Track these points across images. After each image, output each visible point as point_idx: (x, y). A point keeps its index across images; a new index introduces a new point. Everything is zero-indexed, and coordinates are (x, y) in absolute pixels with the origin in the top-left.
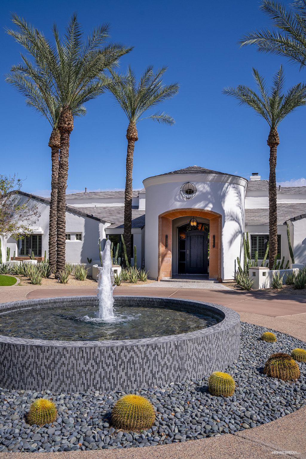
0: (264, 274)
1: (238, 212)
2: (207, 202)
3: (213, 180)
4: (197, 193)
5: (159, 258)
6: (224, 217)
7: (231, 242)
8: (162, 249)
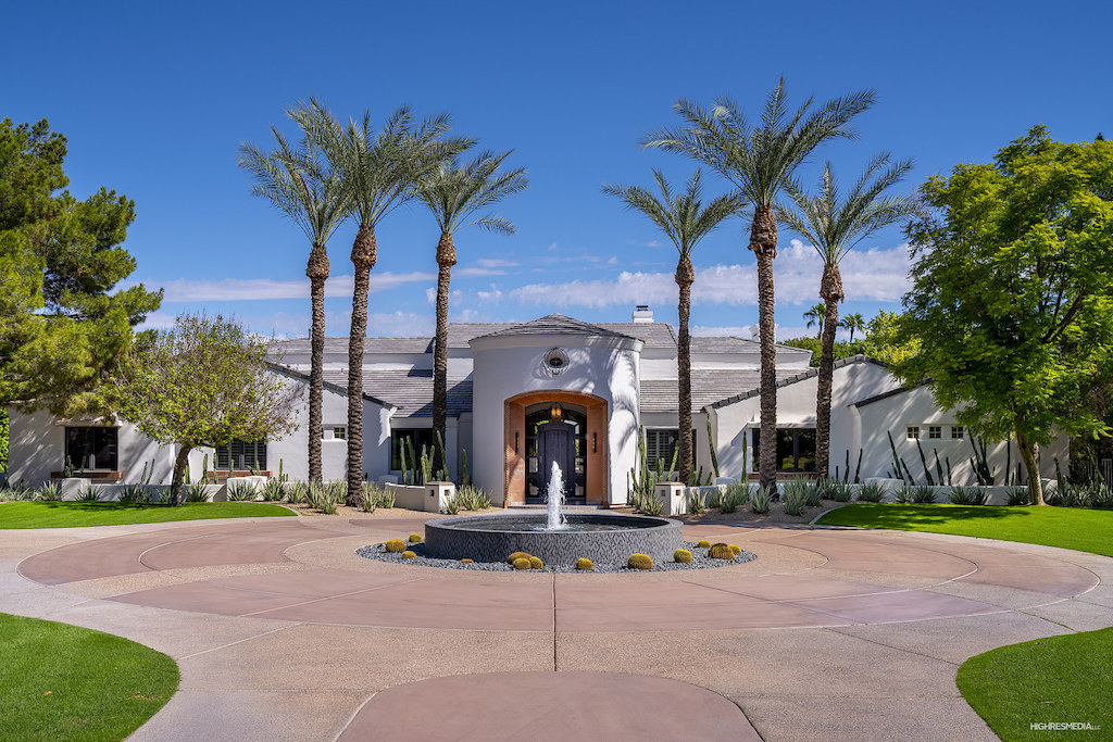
0: (678, 493)
1: (632, 395)
2: (586, 380)
3: (594, 344)
4: (570, 366)
5: (505, 470)
6: (612, 403)
7: (622, 444)
8: (511, 455)
